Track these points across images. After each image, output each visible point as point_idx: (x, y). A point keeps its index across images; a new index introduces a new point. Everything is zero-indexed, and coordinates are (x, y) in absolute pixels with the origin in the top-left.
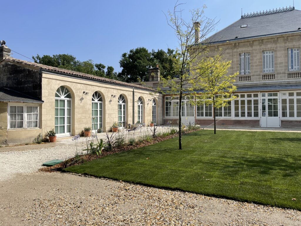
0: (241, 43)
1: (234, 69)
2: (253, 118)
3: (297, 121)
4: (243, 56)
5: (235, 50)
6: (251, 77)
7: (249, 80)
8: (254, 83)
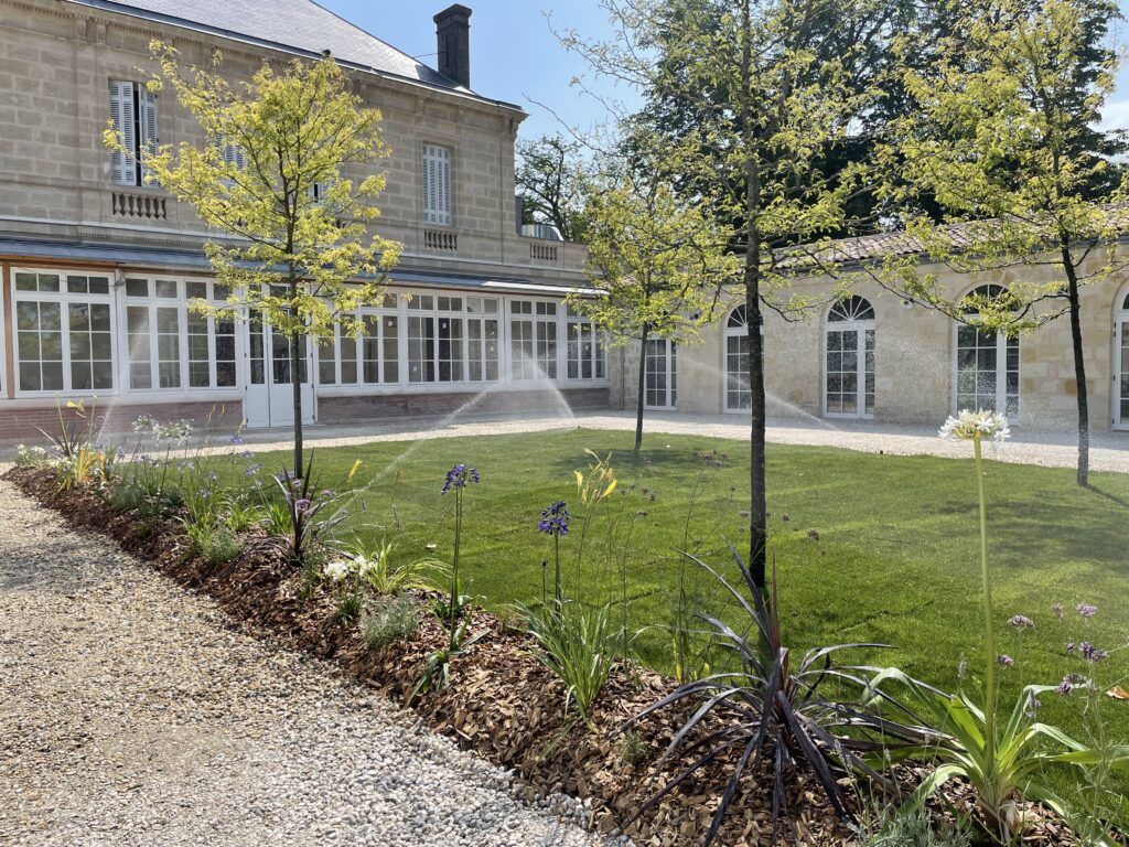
0: (121, 27)
1: (82, 149)
2: (213, 392)
3: (365, 398)
4: (126, 93)
5: (87, 54)
6: (167, 204)
7: (161, 218)
8: (184, 232)
